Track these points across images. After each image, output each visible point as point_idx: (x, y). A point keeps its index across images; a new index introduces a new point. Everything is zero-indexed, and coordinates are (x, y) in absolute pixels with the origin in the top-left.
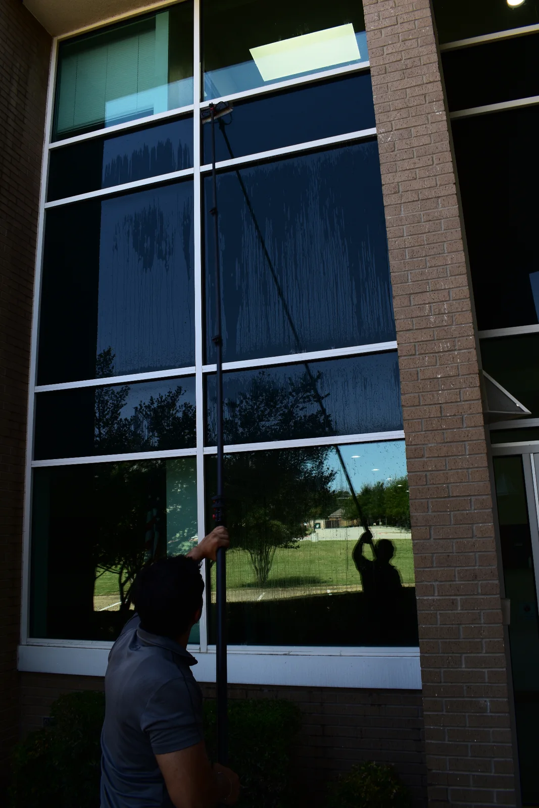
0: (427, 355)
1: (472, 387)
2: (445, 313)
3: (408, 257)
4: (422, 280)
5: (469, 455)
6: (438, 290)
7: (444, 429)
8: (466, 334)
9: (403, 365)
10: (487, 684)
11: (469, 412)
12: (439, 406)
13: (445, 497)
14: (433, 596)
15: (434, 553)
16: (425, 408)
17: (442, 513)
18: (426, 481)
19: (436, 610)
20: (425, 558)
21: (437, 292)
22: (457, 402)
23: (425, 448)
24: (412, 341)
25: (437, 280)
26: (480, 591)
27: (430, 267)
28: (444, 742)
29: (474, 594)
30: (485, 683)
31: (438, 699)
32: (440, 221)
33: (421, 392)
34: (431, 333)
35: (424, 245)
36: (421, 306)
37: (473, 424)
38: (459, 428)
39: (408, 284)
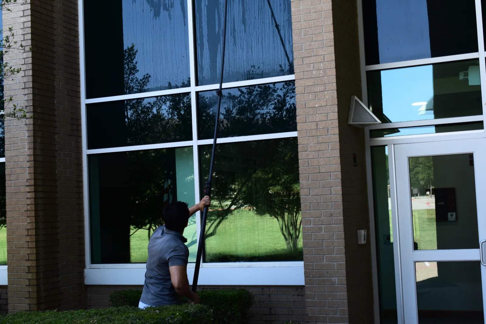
0: (311, 94)
1: (333, 112)
2: (321, 69)
3: (302, 35)
4: (310, 49)
5: (330, 150)
6: (318, 55)
7: (318, 136)
8: (332, 82)
9: (298, 99)
10: (336, 270)
11: (331, 126)
12: (316, 123)
13: (318, 173)
14: (310, 225)
15: (311, 203)
16: (309, 123)
17: (316, 181)
18: (308, 165)
19: (312, 233)
20: (307, 205)
21: (317, 56)
22: (325, 121)
23: (308, 146)
24: (303, 85)
25: (317, 49)
26: (333, 223)
27: (315, 41)
28: (314, 300)
29: (330, 224)
30: (335, 269)
31: (312, 278)
32: (321, 12)
33: (307, 115)
34: (314, 81)
35: (312, 27)
36: (308, 65)
37: (333, 133)
38: (326, 135)
39: (302, 51)
